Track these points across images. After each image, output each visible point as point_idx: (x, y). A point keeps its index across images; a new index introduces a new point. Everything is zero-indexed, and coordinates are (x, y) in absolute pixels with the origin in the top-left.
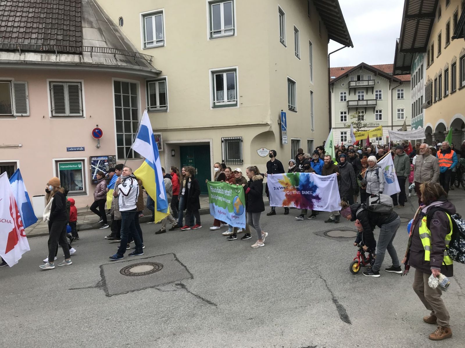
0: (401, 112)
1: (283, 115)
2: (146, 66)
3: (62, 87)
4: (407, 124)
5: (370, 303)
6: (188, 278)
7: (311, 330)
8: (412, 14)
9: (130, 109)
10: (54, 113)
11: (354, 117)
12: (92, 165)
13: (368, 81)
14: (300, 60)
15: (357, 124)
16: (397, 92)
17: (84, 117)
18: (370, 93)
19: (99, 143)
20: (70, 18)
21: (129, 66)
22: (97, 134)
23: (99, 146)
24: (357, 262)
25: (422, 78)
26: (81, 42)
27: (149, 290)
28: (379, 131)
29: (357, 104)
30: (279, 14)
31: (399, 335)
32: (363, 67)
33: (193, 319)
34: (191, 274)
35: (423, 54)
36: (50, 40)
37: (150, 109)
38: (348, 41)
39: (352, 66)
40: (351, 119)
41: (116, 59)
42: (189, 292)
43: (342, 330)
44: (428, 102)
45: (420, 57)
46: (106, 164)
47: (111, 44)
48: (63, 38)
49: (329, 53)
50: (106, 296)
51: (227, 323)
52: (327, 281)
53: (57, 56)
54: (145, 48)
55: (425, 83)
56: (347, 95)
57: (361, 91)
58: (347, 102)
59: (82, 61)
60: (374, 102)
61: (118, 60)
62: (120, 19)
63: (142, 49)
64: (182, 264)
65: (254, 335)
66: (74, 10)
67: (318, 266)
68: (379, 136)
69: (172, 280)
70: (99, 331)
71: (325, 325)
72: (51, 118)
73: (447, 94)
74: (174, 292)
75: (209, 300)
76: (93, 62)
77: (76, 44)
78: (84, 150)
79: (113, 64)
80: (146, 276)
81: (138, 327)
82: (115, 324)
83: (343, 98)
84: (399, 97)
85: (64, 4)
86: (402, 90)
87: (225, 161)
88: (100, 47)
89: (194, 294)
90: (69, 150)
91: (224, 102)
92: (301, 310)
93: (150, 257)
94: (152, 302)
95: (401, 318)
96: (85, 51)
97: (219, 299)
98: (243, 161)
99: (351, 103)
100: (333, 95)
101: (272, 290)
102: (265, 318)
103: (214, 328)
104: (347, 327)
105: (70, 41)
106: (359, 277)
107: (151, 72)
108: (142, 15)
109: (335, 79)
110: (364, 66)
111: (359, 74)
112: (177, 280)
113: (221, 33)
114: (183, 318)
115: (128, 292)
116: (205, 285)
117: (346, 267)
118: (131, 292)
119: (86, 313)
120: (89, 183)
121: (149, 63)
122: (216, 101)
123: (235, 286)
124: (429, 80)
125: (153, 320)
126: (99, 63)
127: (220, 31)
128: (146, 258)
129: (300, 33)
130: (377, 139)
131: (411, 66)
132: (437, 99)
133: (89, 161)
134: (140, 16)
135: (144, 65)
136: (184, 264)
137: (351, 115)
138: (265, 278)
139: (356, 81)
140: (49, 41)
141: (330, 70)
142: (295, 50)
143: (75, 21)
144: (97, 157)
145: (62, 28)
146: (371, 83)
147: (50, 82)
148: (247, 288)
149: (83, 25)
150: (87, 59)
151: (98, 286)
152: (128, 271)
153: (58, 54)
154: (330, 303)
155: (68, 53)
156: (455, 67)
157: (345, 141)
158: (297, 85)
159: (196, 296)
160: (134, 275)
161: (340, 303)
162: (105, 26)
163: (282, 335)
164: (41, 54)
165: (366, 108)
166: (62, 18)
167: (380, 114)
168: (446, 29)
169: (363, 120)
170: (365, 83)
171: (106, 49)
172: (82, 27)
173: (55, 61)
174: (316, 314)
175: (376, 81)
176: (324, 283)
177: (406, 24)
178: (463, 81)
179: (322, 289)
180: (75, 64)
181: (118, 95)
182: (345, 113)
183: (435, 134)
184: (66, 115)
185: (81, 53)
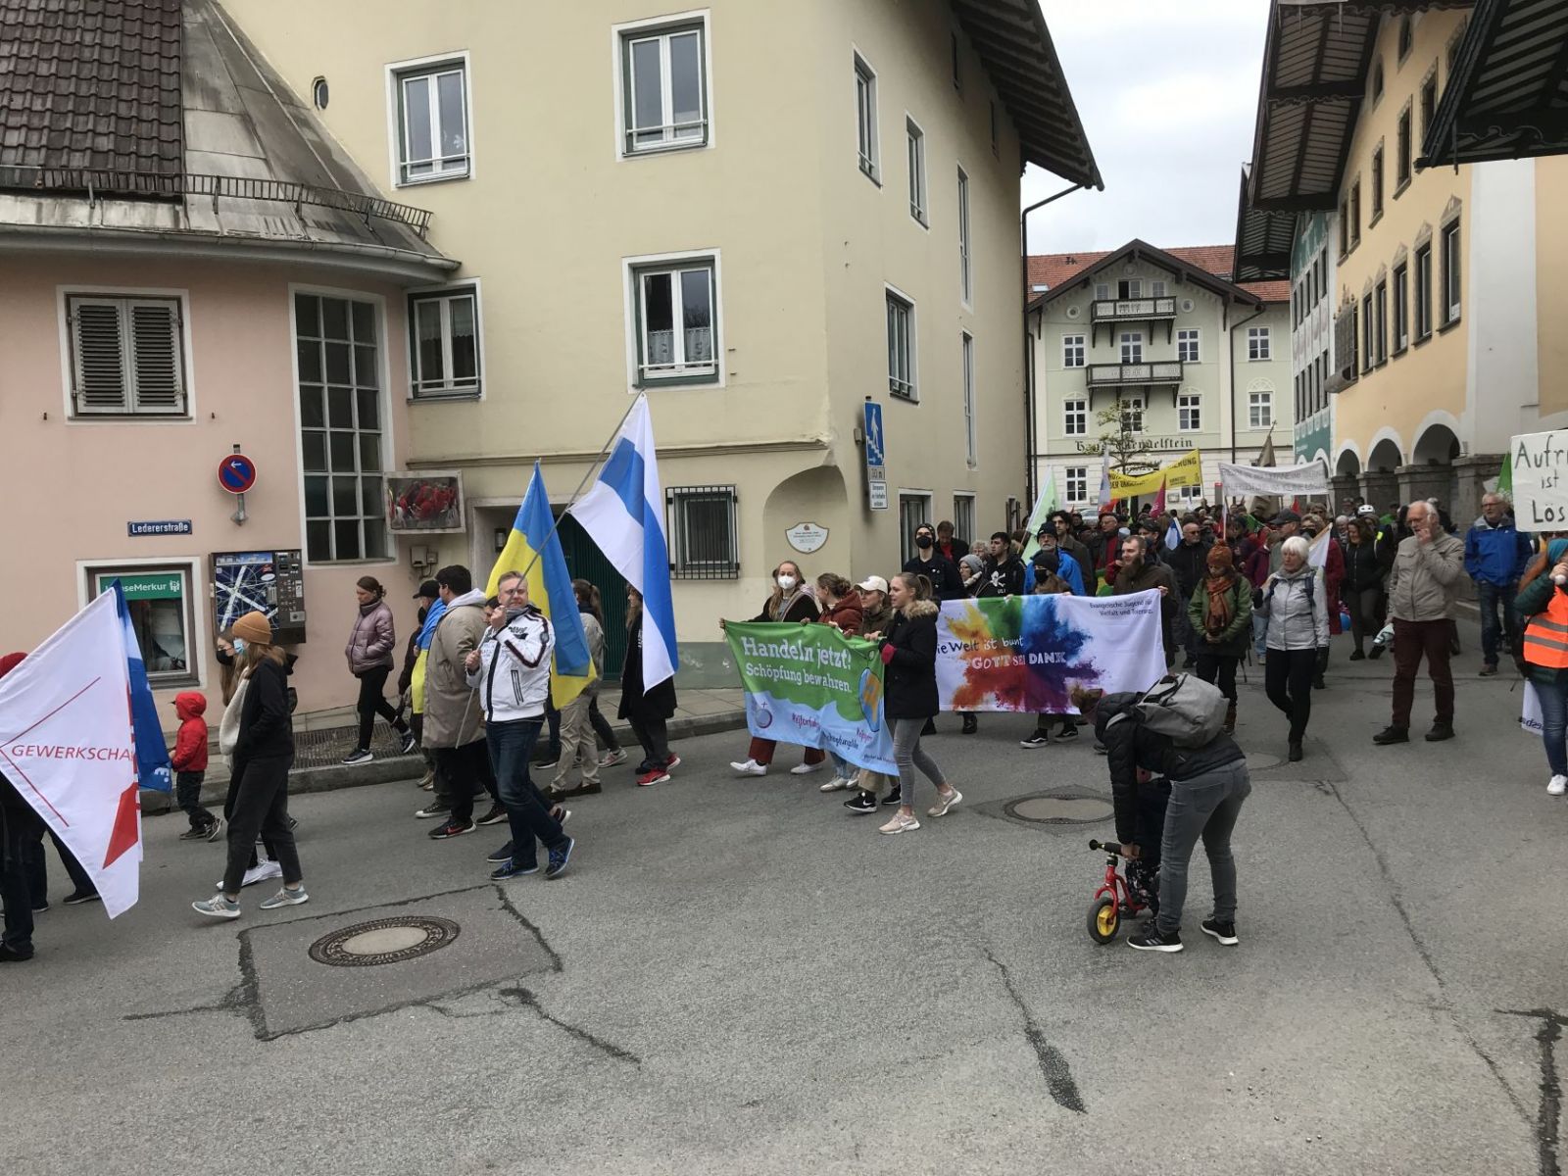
0: (1261, 404)
1: (871, 413)
2: (405, 245)
3: (112, 313)
4: (1274, 444)
5: (1147, 1042)
6: (546, 970)
7: (952, 1136)
8: (1288, 85)
9: (350, 390)
10: (81, 403)
11: (1109, 420)
12: (218, 584)
13: (1155, 299)
14: (929, 232)
15: (1119, 443)
16: (1249, 338)
17: (191, 419)
18: (1160, 341)
19: (242, 507)
20: (141, 77)
21: (349, 244)
22: (237, 475)
23: (242, 517)
24: (1109, 903)
25: (1325, 292)
26: (181, 159)
27: (410, 1014)
28: (1190, 467)
29: (1118, 376)
30: (855, 77)
31: (1238, 1145)
32: (1137, 254)
33: (556, 1108)
34: (554, 956)
35: (1328, 215)
36: (69, 154)
37: (420, 390)
38: (1086, 169)
39: (1101, 250)
40: (1100, 425)
41: (301, 219)
42: (547, 1017)
43: (1055, 1133)
44: (1344, 372)
45: (1317, 226)
46: (267, 578)
47: (285, 166)
48: (115, 144)
49: (1023, 207)
50: (258, 1037)
51: (672, 1118)
52: (1010, 969)
53: (93, 208)
54: (404, 184)
55: (1334, 310)
56: (1086, 345)
57: (1131, 334)
58: (1087, 368)
59: (182, 227)
60: (1174, 371)
61: (310, 223)
62: (318, 83)
63: (393, 188)
64: (525, 923)
65: (762, 1158)
66: (155, 49)
67: (981, 920)
68: (1191, 482)
69: (488, 976)
70: (226, 1162)
71: (1000, 1118)
72: (70, 419)
73: (1403, 347)
74: (496, 1018)
75: (612, 1041)
76: (221, 228)
77: (160, 167)
78: (189, 531)
79: (293, 238)
80: (401, 965)
81: (366, 1144)
82: (286, 1137)
83: (1074, 357)
84: (1253, 355)
85: (122, 31)
86: (1264, 332)
87: (680, 566)
88: (245, 180)
89: (561, 1024)
90: (135, 530)
91: (673, 367)
92: (921, 1070)
93: (416, 900)
94: (416, 1055)
95: (1247, 1086)
96: (194, 192)
97: (647, 1039)
98: (738, 566)
99: (1099, 374)
100: (1040, 346)
101: (829, 1005)
102: (800, 1098)
103: (627, 1140)
104: (1072, 1122)
105: (139, 156)
106: (1115, 954)
107: (422, 265)
108: (392, 71)
109: (1047, 292)
110: (1140, 252)
111: (1124, 278)
112: (507, 978)
113: (661, 138)
114: (523, 1106)
115: (334, 1022)
116: (600, 992)
117: (1073, 921)
118: (345, 1020)
119: (185, 1099)
120: (206, 642)
121: (419, 235)
122: (646, 364)
123: (704, 993)
124: (1346, 301)
125: (419, 1118)
126: (243, 235)
127: (660, 132)
128: (400, 904)
129: (926, 141)
130: (1185, 493)
131: (1289, 254)
132: (1373, 361)
133: (207, 566)
134: (388, 75)
135: (398, 240)
136: (530, 921)
137: (1100, 414)
138: (804, 961)
139: (1114, 301)
140: (65, 157)
141: (1030, 263)
142: (912, 199)
143: (159, 87)
144: (236, 555)
145: (113, 111)
146: (1164, 307)
147: (68, 297)
148: (745, 1000)
149: (187, 104)
150: (200, 219)
151: (229, 1003)
152: (339, 949)
153: (98, 202)
154: (1018, 1043)
155: (133, 197)
156: (1428, 258)
157: (1080, 498)
158: (917, 315)
159: (568, 1029)
160: (359, 961)
161: (1050, 1042)
162: (264, 107)
163: (857, 1155)
164: (36, 200)
165: (1149, 391)
166: (115, 76)
167: (1193, 411)
168: (1400, 135)
169: (1138, 428)
170: (1146, 308)
171: (266, 185)
172: (184, 109)
173: (86, 224)
174: (969, 1083)
175: (1181, 302)
176: (1000, 974)
177: (1271, 118)
178: (1453, 304)
179: (994, 998)
180: (156, 237)
181: (309, 342)
182: (1081, 406)
183: (1367, 477)
184: (125, 410)
185: (177, 199)
